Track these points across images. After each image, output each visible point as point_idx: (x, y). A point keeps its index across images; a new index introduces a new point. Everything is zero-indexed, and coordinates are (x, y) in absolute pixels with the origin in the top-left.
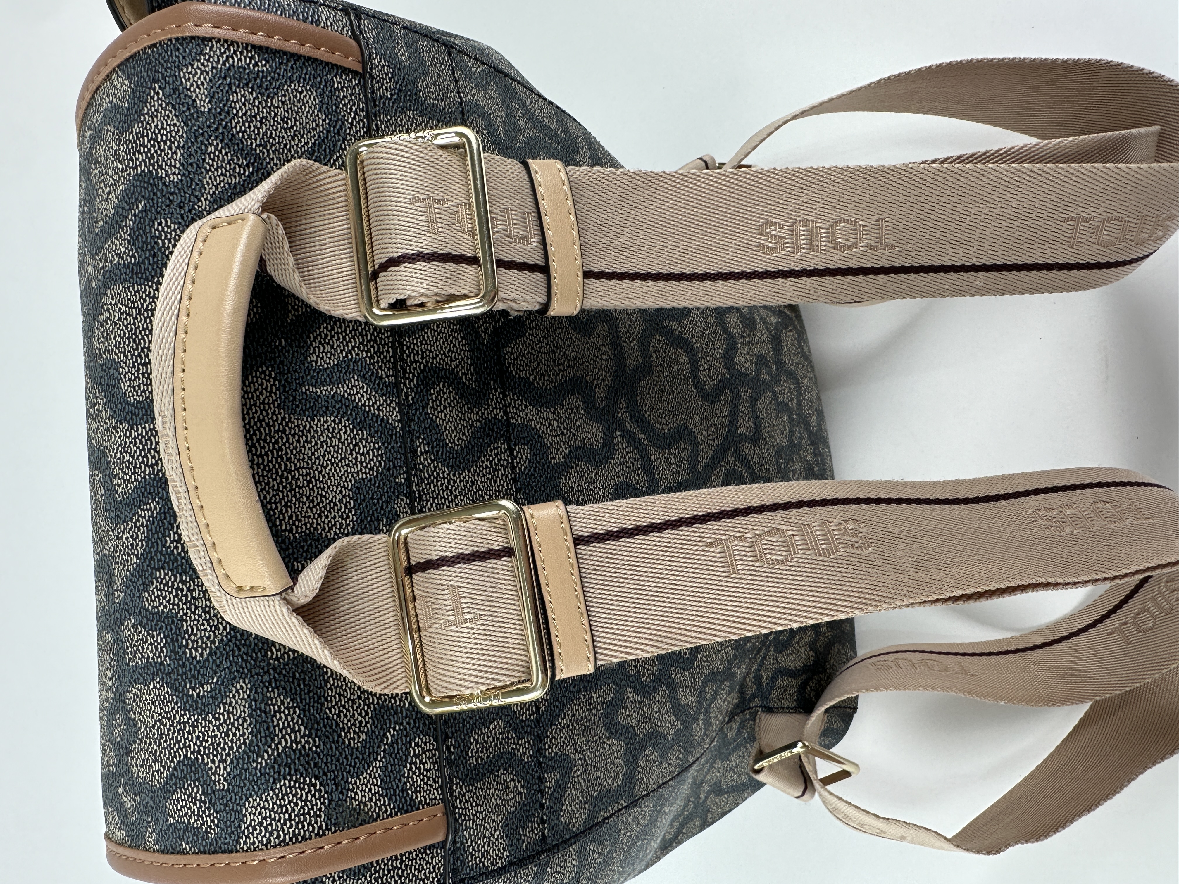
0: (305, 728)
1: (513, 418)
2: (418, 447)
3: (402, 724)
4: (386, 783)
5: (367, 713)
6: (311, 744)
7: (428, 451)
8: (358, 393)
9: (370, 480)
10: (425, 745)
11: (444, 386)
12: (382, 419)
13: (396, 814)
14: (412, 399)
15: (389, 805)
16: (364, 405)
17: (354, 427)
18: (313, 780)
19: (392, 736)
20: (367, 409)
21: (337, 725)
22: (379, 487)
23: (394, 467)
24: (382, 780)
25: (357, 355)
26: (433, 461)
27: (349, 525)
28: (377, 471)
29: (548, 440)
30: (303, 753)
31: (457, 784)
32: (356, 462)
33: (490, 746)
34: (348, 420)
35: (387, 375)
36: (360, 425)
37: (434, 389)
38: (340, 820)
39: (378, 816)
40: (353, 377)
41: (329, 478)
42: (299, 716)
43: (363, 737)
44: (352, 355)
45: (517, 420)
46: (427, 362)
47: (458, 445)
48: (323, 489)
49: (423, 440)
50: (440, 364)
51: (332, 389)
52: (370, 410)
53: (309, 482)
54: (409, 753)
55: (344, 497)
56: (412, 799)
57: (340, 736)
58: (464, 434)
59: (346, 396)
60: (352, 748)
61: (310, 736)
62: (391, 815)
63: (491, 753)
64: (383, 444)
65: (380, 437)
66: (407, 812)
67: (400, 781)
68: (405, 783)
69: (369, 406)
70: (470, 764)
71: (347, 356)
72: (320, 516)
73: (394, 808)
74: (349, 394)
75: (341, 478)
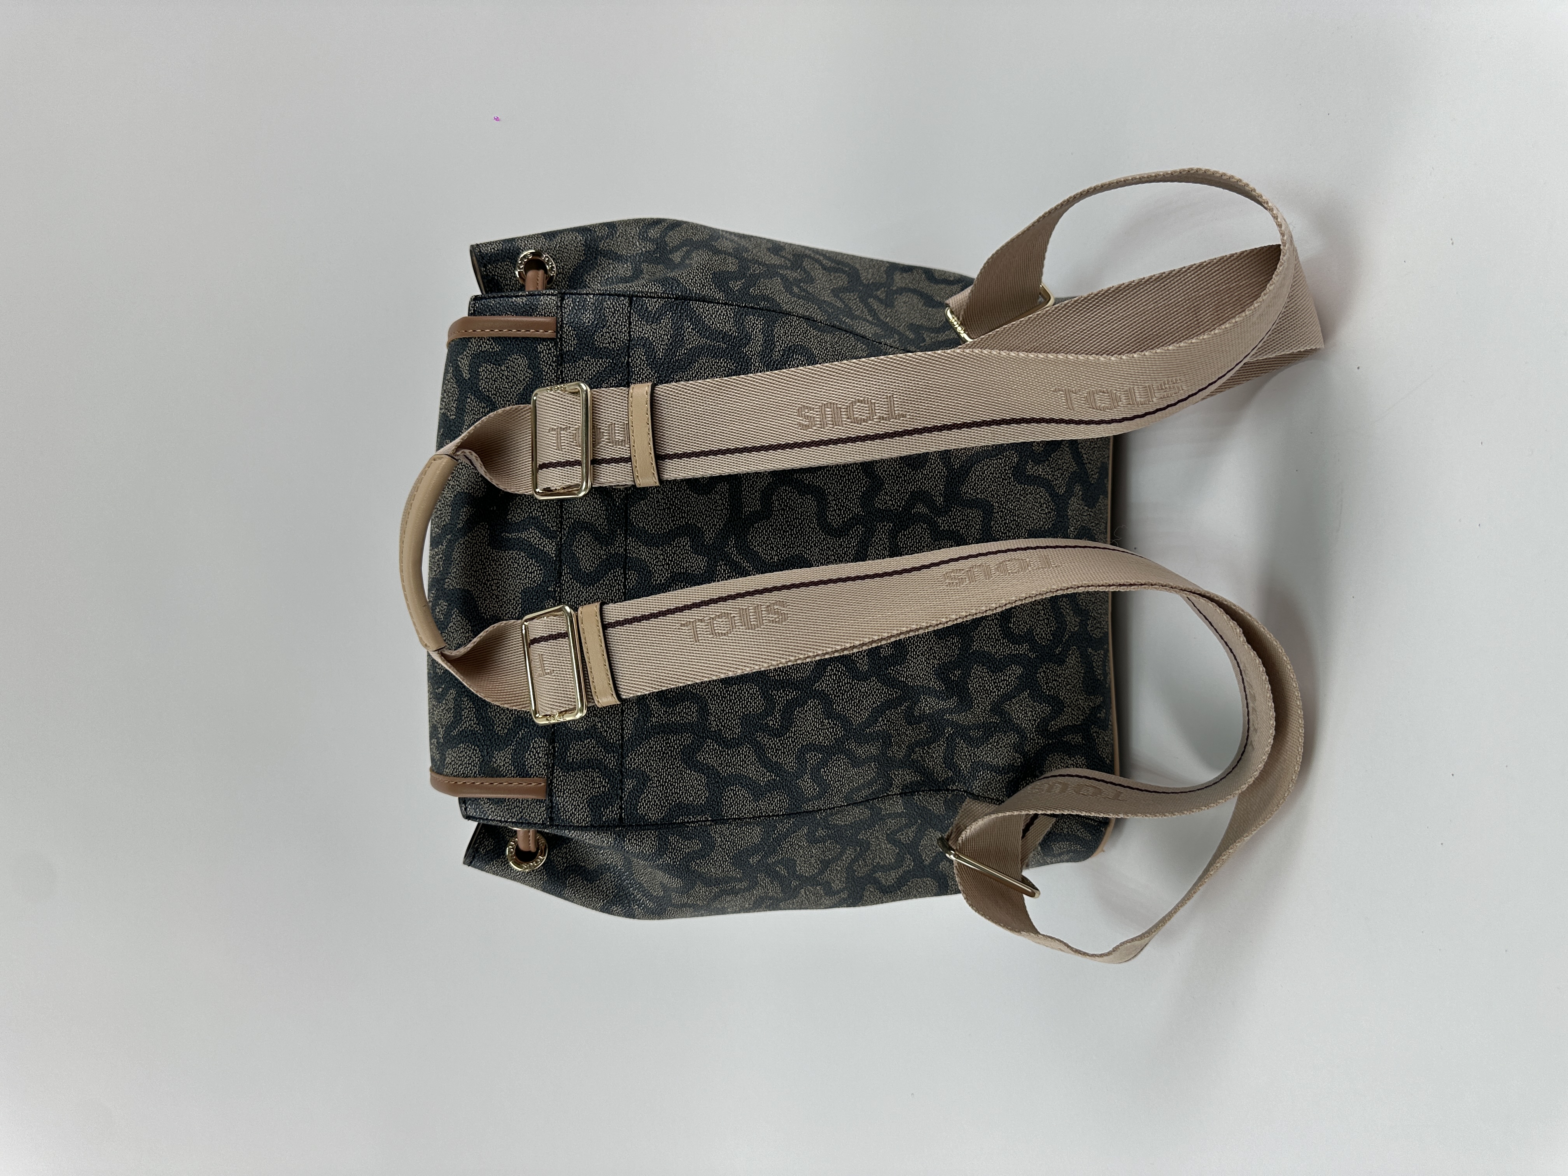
0: (477, 720)
1: (630, 553)
2: (563, 570)
3: (529, 728)
4: (514, 759)
5: (510, 719)
6: (479, 729)
7: (569, 573)
8: (533, 537)
9: (533, 588)
10: (541, 743)
11: (585, 533)
12: (545, 553)
13: (517, 777)
14: (564, 541)
15: (514, 770)
16: (536, 544)
17: (528, 557)
18: (476, 747)
19: (522, 734)
20: (537, 546)
21: (493, 721)
22: (537, 592)
23: (548, 581)
24: (512, 757)
25: (536, 514)
26: (571, 579)
27: (516, 613)
28: (537, 583)
29: (653, 568)
30: (473, 733)
31: (557, 770)
32: (526, 577)
33: (584, 753)
34: (525, 553)
35: (552, 526)
36: (531, 556)
37: (578, 535)
38: (486, 771)
39: (506, 775)
40: (531, 528)
41: (509, 586)
42: (474, 713)
43: (506, 731)
44: (532, 514)
45: (632, 555)
46: (576, 518)
47: (588, 570)
48: (505, 592)
49: (567, 566)
50: (584, 519)
51: (518, 535)
52: (539, 547)
53: (498, 587)
54: (530, 745)
55: (516, 597)
56: (527, 771)
57: (493, 727)
58: (594, 563)
59: (526, 538)
60: (499, 736)
61: (478, 724)
62: (513, 777)
63: (583, 757)
64: (544, 567)
65: (543, 564)
66: (523, 777)
67: (522, 759)
68: (525, 761)
69: (538, 545)
70: (568, 760)
71: (529, 515)
72: (501, 607)
73: (516, 773)
74: (528, 538)
75: (516, 586)
